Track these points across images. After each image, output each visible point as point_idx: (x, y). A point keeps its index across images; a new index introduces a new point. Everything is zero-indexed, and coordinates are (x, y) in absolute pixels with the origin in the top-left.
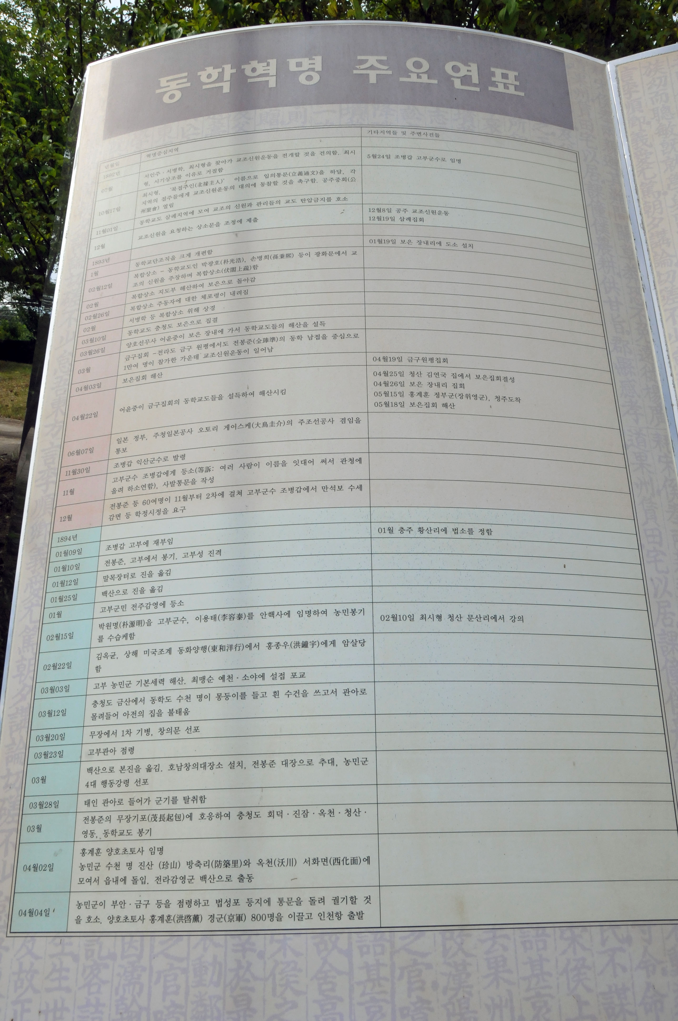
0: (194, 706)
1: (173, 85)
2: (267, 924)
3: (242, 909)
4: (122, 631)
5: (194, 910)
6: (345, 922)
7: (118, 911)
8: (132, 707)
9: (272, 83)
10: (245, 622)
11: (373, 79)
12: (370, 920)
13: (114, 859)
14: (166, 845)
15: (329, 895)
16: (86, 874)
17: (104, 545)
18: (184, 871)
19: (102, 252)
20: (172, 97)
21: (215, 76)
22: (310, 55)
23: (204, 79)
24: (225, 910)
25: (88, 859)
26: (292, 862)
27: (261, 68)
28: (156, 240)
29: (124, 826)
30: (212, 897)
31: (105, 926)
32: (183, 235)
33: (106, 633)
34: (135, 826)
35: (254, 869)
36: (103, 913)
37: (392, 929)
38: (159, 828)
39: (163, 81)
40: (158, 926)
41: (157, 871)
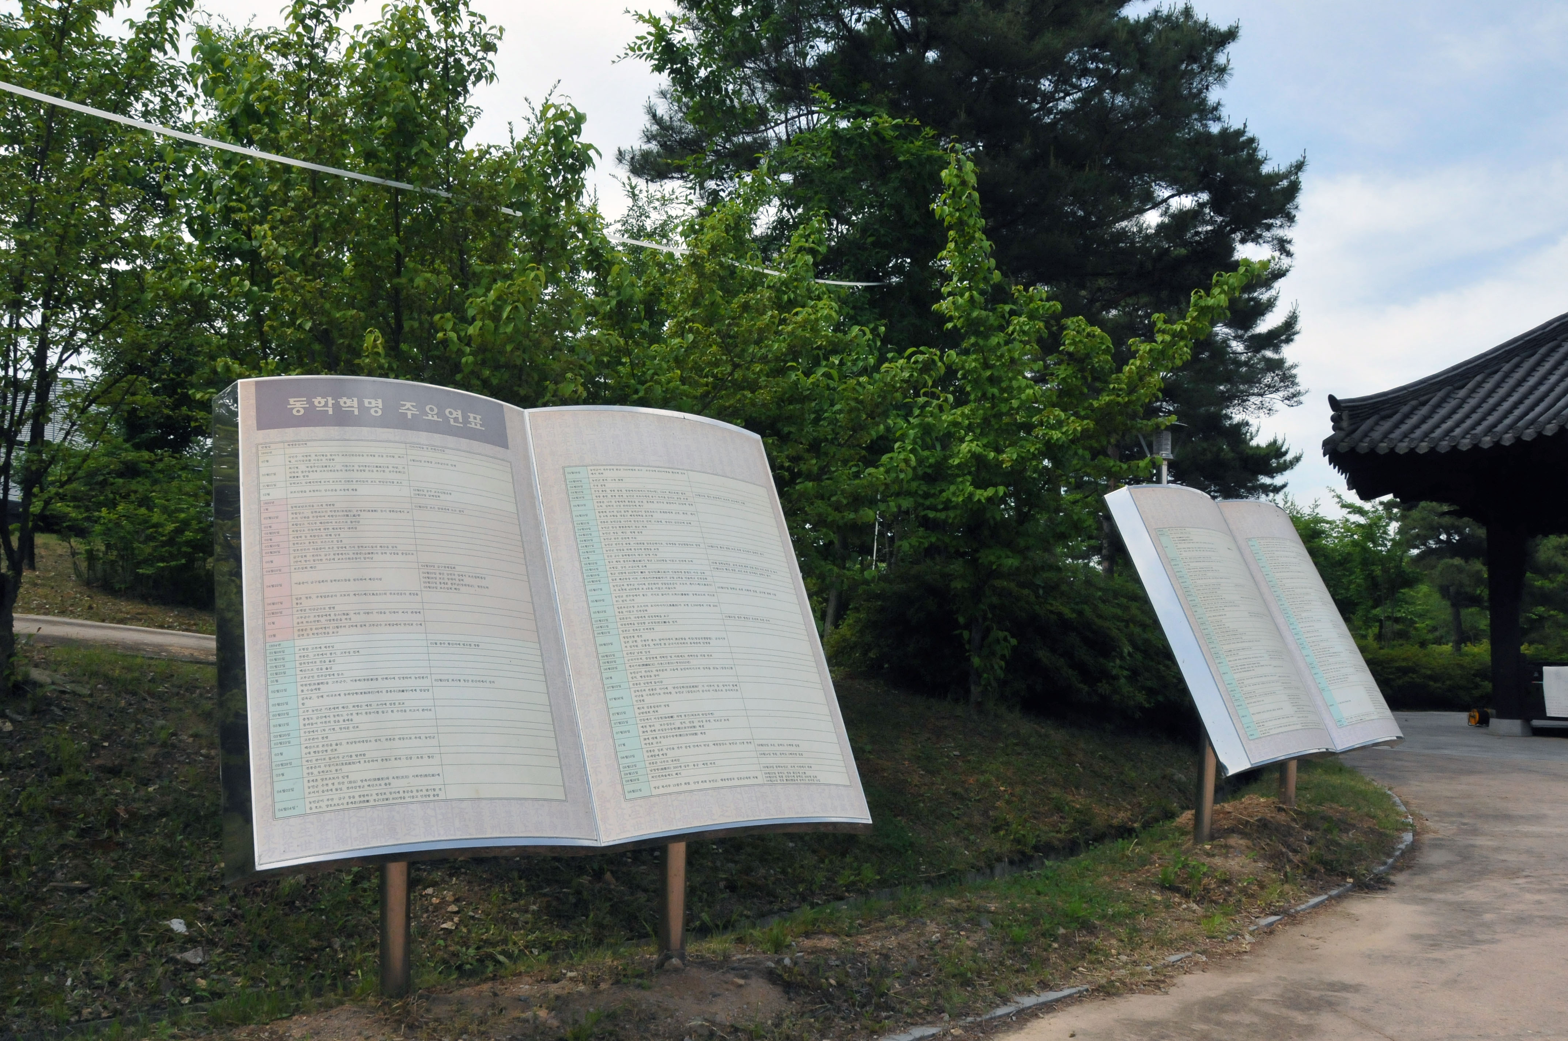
0: (355, 717)
1: (298, 404)
2: (399, 801)
3: (388, 796)
4: (313, 687)
5: (366, 798)
6: (432, 798)
7: (330, 802)
8: (324, 720)
9: (356, 413)
10: (374, 682)
11: (409, 417)
12: (442, 796)
13: (325, 782)
14: (350, 775)
15: (424, 789)
16: (312, 790)
17: (297, 649)
18: (360, 783)
19: (267, 498)
20: (298, 411)
21: (323, 404)
22: (375, 398)
23: (316, 403)
24: (380, 797)
25: (311, 784)
26: (407, 777)
27: (349, 402)
28: (300, 495)
29: (328, 768)
30: (374, 793)
31: (325, 809)
32: (316, 494)
33: (305, 688)
34: (333, 768)
35: (391, 780)
36: (323, 804)
37: (451, 800)
38: (345, 768)
39: (291, 401)
40: (350, 806)
41: (346, 785)
